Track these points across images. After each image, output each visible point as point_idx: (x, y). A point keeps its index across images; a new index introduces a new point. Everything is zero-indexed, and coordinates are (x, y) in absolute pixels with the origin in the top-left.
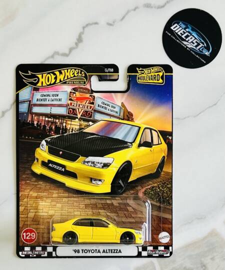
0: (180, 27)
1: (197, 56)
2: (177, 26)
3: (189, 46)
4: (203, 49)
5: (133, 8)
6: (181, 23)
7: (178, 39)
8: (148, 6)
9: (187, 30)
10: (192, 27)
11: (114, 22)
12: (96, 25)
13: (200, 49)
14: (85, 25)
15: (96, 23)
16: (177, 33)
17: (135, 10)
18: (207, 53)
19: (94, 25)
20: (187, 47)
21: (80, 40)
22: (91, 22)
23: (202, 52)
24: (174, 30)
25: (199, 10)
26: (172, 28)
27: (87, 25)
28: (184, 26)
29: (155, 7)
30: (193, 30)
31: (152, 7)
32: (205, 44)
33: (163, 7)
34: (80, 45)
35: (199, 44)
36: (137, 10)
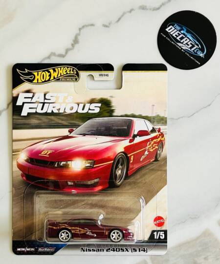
0: (175, 29)
1: (192, 58)
2: (172, 28)
3: (184, 48)
4: (198, 51)
5: (129, 10)
6: (176, 25)
7: (172, 41)
8: (143, 8)
9: (182, 32)
10: (187, 29)
11: (110, 24)
12: (93, 27)
13: (195, 51)
14: (81, 27)
15: (92, 25)
16: (172, 35)
17: (130, 11)
18: (202, 55)
19: (90, 27)
20: (182, 49)
21: (76, 41)
22: (87, 24)
23: (196, 53)
24: (169, 31)
25: (194, 12)
26: (167, 30)
27: (83, 27)
28: (179, 28)
29: (150, 9)
30: (187, 32)
31: (147, 9)
32: (200, 46)
33: (158, 9)
34: (77, 46)
35: (193, 46)
36: (133, 12)
